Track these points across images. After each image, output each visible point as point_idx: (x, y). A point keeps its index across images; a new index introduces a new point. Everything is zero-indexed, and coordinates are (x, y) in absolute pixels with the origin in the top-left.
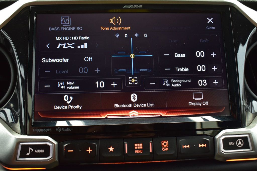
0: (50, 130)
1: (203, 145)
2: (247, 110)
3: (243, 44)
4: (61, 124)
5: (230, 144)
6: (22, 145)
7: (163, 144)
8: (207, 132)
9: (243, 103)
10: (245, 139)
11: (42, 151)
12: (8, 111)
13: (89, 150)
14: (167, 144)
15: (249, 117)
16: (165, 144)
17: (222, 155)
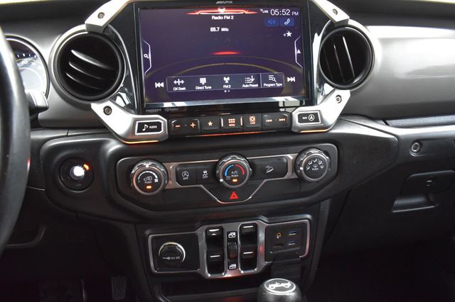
0: (160, 110)
1: (282, 120)
2: (318, 91)
3: (319, 35)
4: (167, 105)
5: (303, 118)
6: (139, 123)
7: (251, 119)
8: (288, 110)
9: (316, 85)
10: (316, 115)
11: (155, 127)
12: (124, 95)
13: (193, 125)
14: (254, 119)
15: (320, 98)
16: (252, 119)
17: (296, 127)
